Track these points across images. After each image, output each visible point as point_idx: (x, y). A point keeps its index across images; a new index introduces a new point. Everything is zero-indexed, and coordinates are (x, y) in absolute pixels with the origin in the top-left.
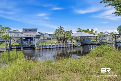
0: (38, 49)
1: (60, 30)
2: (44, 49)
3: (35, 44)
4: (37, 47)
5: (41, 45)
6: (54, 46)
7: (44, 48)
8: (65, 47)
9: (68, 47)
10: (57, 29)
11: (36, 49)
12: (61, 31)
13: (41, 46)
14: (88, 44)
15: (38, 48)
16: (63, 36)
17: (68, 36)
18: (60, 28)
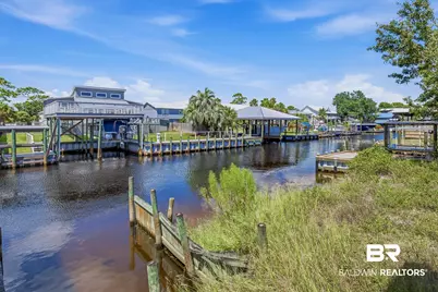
0: (149, 155)
1: (205, 100)
2: (168, 154)
3: (139, 140)
4: (148, 148)
5: (158, 142)
6: (195, 144)
7: (167, 150)
8: (225, 148)
9: (231, 148)
10: (196, 95)
11: (143, 155)
12: (208, 102)
13: (158, 146)
14: (278, 140)
15: (149, 151)
16: (214, 116)
17: (229, 118)
18: (203, 92)
